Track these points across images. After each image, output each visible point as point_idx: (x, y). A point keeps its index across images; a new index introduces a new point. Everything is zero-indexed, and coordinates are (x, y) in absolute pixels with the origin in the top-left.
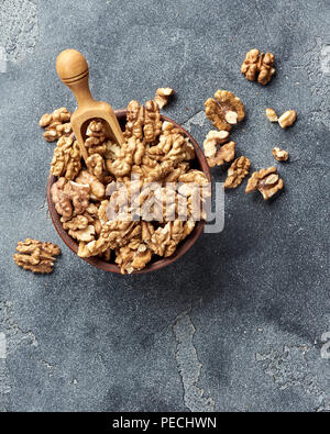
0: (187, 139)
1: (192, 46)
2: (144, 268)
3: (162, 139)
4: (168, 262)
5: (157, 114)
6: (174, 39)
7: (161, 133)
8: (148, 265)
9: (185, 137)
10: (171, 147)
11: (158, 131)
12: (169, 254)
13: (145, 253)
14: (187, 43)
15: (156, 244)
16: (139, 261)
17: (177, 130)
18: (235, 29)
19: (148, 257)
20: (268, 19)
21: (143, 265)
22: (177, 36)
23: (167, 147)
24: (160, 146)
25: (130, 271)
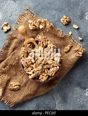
0: (55, 45)
1: (58, 15)
2: (46, 80)
3: (48, 46)
4: (53, 78)
5: (46, 40)
6: (53, 13)
7: (48, 44)
8: (48, 79)
9: (54, 45)
10: (51, 48)
11: (47, 44)
12: (53, 76)
13: (46, 76)
14: (57, 14)
15: (50, 73)
16: (45, 78)
17: (52, 43)
18: (69, 11)
19: (47, 77)
20: (78, 8)
21: (46, 79)
22: (54, 12)
23: (50, 48)
24: (48, 48)
25: (43, 81)
